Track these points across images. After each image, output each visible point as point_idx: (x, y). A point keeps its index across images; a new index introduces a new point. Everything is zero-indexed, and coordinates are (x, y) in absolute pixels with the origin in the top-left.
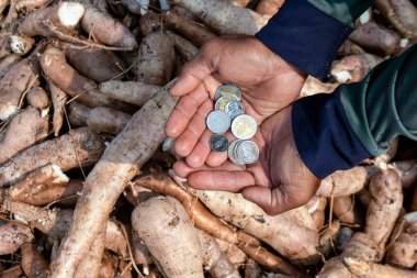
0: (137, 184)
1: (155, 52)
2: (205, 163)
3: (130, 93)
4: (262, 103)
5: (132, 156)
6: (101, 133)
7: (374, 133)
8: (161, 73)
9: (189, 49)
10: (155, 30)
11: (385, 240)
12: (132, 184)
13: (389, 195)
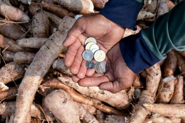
0: (44, 86)
1: (40, 22)
2: (86, 75)
3: (32, 43)
4: (107, 43)
5: (40, 73)
6: (21, 64)
7: (160, 50)
8: (44, 31)
9: (55, 18)
10: (38, 11)
11: (156, 92)
12: (41, 86)
13: (156, 72)
